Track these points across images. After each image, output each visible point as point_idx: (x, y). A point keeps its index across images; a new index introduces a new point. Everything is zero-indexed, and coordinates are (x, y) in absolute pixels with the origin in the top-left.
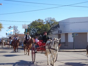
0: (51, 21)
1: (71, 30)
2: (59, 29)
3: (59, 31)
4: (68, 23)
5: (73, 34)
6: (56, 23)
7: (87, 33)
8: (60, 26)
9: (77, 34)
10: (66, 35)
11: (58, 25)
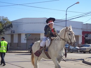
0: (4, 20)
1: (24, 30)
2: (12, 29)
3: (11, 31)
4: (22, 24)
5: (26, 35)
6: (9, 22)
7: (40, 34)
8: (13, 26)
9: (30, 35)
10: (20, 35)
11: (11, 24)
